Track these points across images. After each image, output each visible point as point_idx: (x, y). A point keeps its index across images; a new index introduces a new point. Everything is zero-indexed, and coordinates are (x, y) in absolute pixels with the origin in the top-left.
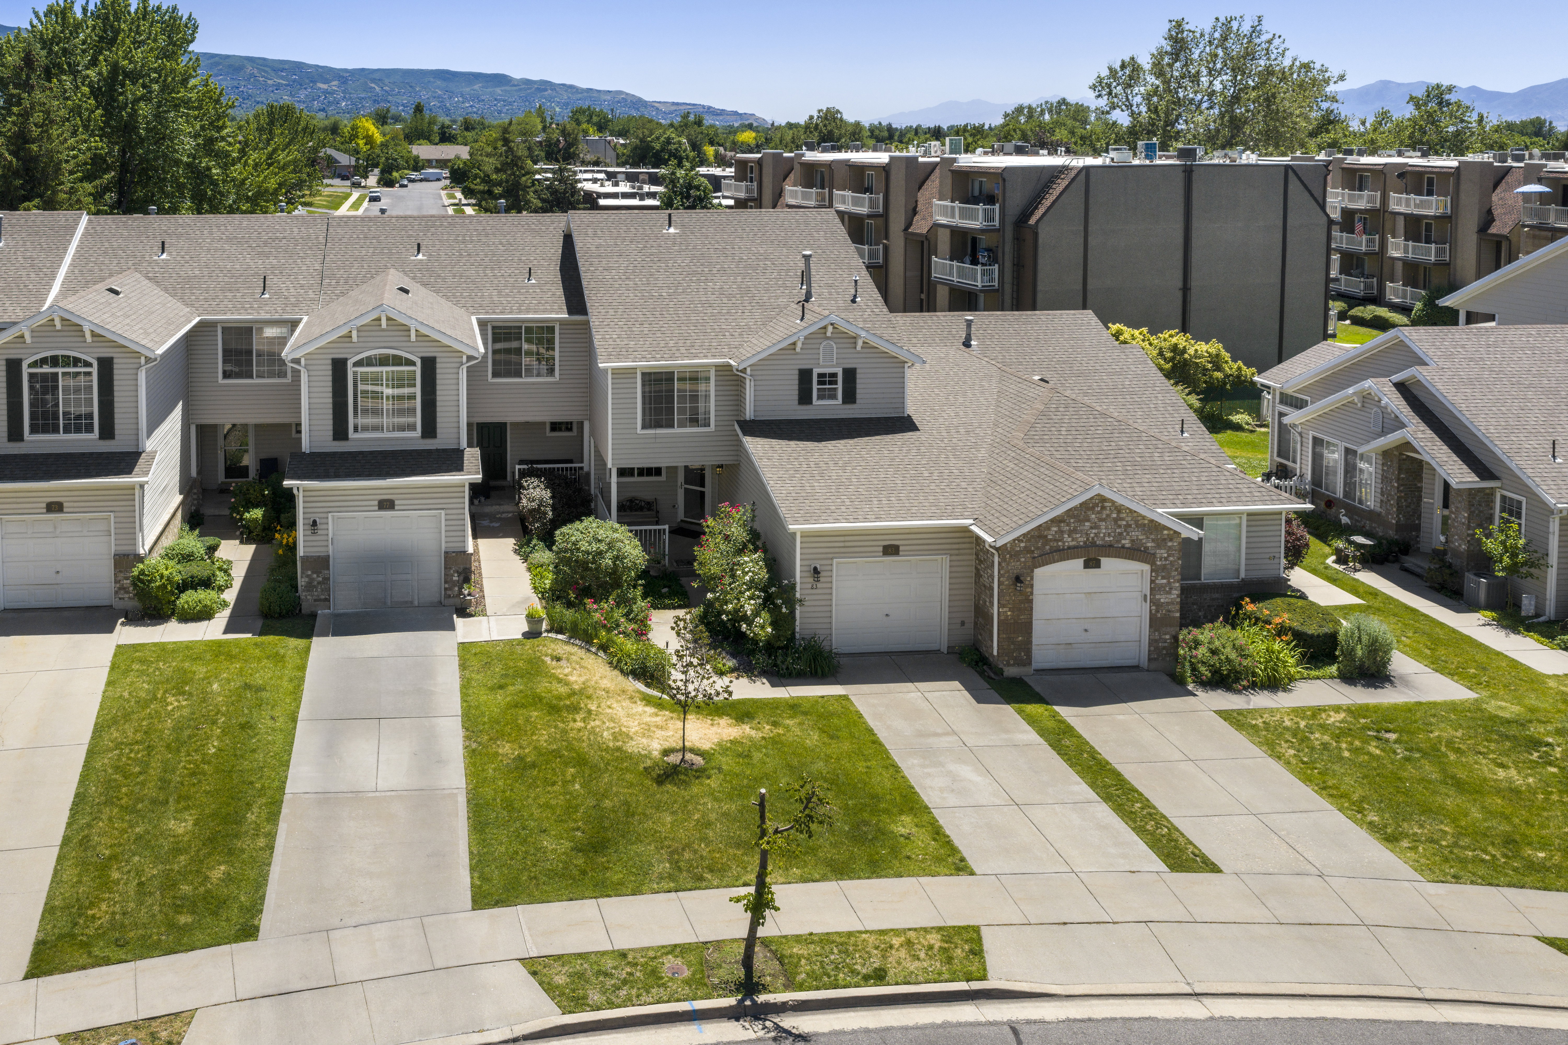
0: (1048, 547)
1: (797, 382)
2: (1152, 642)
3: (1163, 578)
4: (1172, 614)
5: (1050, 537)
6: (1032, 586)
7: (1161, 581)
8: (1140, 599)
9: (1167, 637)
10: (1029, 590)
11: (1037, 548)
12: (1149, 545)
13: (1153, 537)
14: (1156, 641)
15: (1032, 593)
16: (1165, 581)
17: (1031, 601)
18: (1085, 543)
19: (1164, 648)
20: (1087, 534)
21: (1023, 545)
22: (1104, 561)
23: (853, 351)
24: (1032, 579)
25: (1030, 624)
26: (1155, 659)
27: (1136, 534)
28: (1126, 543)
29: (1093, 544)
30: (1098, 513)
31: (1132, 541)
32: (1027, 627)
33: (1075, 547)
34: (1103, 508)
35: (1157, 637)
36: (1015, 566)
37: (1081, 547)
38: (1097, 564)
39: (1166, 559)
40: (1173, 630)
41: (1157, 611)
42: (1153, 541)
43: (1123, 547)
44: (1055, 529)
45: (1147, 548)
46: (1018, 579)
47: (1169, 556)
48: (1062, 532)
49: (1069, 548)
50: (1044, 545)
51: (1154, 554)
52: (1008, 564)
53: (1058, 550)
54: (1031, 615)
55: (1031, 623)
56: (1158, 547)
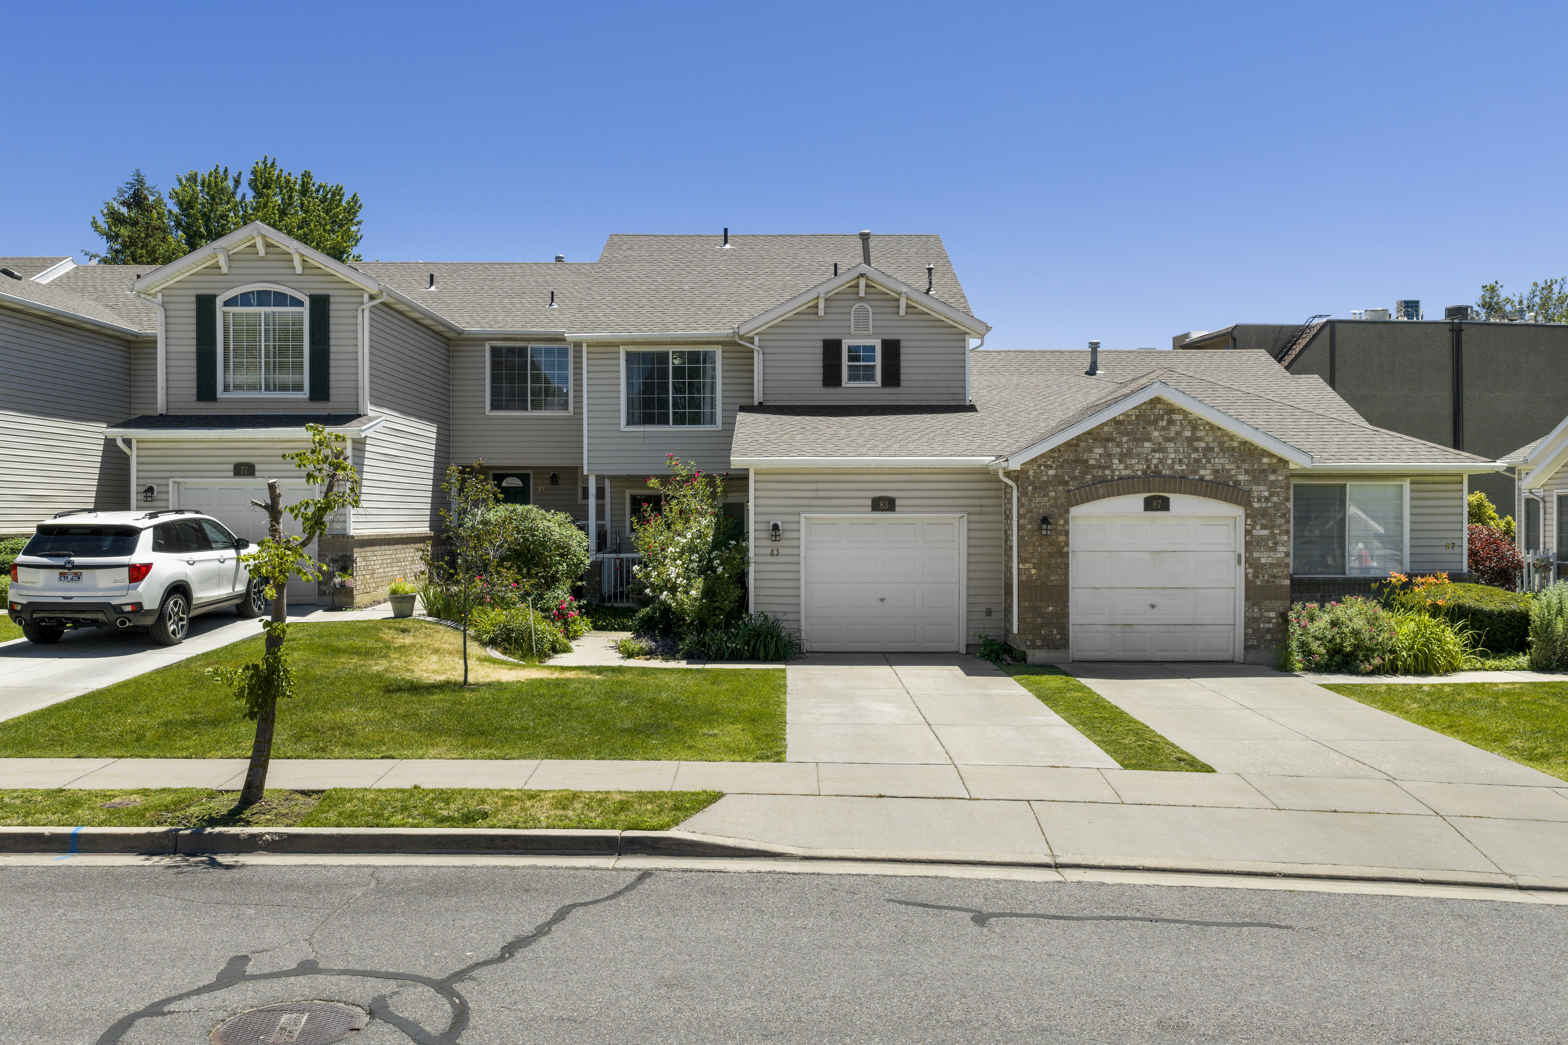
0: (1089, 477)
1: (821, 357)
2: (1249, 621)
3: (1264, 527)
4: (1278, 582)
5: (1092, 462)
6: (1067, 533)
7: (1259, 532)
8: (1232, 558)
9: (1272, 614)
10: (1062, 538)
11: (1074, 478)
12: (1241, 478)
13: (1246, 466)
14: (1255, 620)
15: (1067, 544)
16: (1266, 532)
17: (1066, 555)
18: (1144, 472)
19: (1268, 630)
20: (1147, 460)
21: (1051, 472)
22: (1177, 501)
23: (895, 317)
24: (1067, 522)
25: (1063, 589)
26: (1254, 647)
27: (1221, 461)
28: (1206, 473)
29: (1157, 473)
30: (1163, 429)
31: (1216, 472)
32: (1061, 593)
33: (1129, 478)
34: (1171, 422)
35: (1256, 615)
36: (1042, 503)
37: (1139, 477)
38: (1164, 505)
39: (1267, 499)
40: (1280, 605)
41: (1256, 576)
42: (1247, 472)
43: (1202, 479)
44: (1099, 450)
45: (1237, 483)
46: (1045, 520)
47: (1272, 495)
48: (1110, 456)
49: (1121, 478)
50: (1084, 473)
51: (1249, 492)
52: (1030, 500)
53: (1104, 480)
54: (1066, 574)
55: (1066, 586)
56: (1256, 481)
